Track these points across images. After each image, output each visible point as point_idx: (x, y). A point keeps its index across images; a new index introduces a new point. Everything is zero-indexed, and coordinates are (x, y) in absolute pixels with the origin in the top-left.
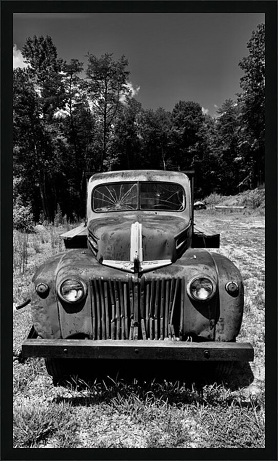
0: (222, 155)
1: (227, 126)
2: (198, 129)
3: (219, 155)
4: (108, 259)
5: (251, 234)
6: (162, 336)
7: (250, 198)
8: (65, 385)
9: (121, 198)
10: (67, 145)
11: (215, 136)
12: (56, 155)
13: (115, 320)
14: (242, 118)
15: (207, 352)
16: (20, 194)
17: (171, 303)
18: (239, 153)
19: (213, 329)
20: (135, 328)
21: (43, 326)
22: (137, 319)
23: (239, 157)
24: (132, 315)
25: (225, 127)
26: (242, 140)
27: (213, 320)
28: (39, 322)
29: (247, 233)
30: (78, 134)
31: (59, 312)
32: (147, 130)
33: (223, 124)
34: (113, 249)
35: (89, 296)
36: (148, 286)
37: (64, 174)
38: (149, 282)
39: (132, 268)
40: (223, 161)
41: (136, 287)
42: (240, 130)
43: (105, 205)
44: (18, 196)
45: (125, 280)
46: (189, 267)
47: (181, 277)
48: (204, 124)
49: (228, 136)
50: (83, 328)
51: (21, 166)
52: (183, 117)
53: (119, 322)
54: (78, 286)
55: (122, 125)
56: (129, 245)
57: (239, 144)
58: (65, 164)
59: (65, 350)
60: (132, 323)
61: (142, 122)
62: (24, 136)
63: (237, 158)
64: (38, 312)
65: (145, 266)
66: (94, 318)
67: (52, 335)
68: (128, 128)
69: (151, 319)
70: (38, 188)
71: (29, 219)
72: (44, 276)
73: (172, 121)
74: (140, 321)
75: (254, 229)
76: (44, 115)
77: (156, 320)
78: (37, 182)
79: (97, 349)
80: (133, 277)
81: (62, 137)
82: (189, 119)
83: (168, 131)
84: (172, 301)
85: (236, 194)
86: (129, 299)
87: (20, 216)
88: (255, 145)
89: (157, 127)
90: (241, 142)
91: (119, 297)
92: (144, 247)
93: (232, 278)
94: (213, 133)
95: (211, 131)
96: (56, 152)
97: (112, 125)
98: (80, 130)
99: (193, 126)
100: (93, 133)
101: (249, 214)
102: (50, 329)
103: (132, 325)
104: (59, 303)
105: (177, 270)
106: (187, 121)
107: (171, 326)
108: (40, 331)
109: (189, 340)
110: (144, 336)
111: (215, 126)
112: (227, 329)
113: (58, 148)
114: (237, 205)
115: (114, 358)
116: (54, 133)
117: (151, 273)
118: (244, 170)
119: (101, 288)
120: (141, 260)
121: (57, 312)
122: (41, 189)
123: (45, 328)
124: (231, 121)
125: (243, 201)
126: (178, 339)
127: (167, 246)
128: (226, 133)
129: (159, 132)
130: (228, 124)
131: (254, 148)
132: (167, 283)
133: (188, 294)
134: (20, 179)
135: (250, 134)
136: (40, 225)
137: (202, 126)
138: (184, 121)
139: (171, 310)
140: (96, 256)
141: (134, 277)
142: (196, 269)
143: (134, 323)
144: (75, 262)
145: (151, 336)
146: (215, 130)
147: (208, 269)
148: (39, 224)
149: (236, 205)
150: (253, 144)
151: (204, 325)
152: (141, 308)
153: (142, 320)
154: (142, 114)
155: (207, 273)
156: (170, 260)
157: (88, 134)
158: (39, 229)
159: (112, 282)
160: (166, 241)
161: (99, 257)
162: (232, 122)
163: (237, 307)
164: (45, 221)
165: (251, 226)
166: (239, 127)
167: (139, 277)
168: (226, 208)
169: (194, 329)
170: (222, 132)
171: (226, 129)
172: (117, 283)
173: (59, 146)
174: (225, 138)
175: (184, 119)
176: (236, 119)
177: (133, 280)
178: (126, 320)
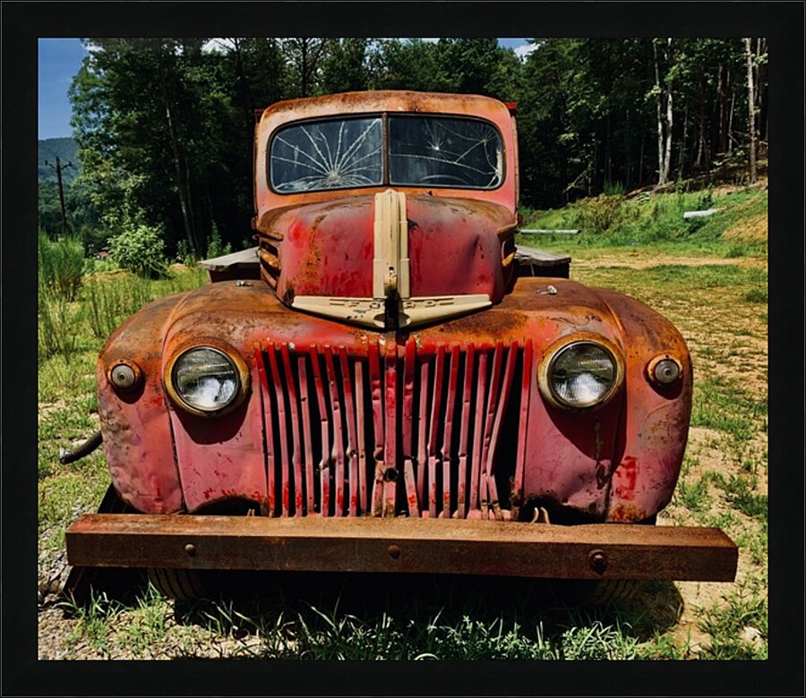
0: (535, 129)
1: (547, 70)
2: (488, 76)
3: (530, 130)
4: (308, 294)
5: (599, 279)
6: (462, 506)
7: (589, 213)
8: (203, 623)
9: (340, 156)
10: (231, 110)
11: (523, 91)
12: (209, 129)
13: (331, 464)
14: (576, 52)
15: (599, 557)
16: (142, 207)
17: (489, 416)
18: (569, 124)
19: (605, 487)
20: (385, 484)
21: (133, 476)
22: (393, 460)
23: (567, 132)
24: (378, 450)
25: (542, 72)
26: (576, 99)
27: (606, 463)
28: (122, 465)
29: (591, 276)
30: (251, 87)
31: (174, 442)
32: (388, 80)
33: (539, 65)
34: (322, 263)
35: (255, 398)
36: (425, 367)
37: (225, 168)
38: (428, 356)
39: (377, 318)
40: (538, 141)
41: (392, 371)
42: (571, 79)
43: (301, 174)
44: (138, 211)
45: (359, 350)
46: (544, 314)
47: (522, 343)
48: (500, 66)
49: (547, 91)
50: (241, 483)
51: (141, 150)
52: (460, 53)
53: (342, 466)
54: (224, 369)
55: (338, 68)
56: (369, 250)
57: (571, 108)
58: (227, 148)
59: (189, 546)
60: (377, 472)
61: (377, 62)
62: (145, 90)
63: (564, 136)
64: (118, 440)
65: (417, 311)
66: (271, 458)
67: (158, 500)
68: (350, 75)
69: (433, 461)
70: (177, 194)
71: (156, 250)
72: (129, 340)
73: (437, 60)
74: (400, 465)
75: (605, 270)
76: (184, 49)
77: (446, 465)
78: (173, 183)
79: (279, 544)
80: (382, 342)
81: (221, 94)
82: (471, 55)
83: (430, 81)
84: (494, 411)
85: (561, 207)
86: (371, 403)
87: (139, 245)
88: (601, 109)
89: (407, 74)
90: (573, 102)
91: (341, 400)
92: (414, 254)
93: (664, 346)
94: (518, 86)
95: (515, 80)
96: (210, 122)
97: (319, 70)
98: (254, 79)
99: (478, 70)
100: (283, 87)
101: (590, 243)
102: (153, 485)
103: (378, 476)
104: (173, 415)
105: (510, 323)
106: (468, 61)
107: (488, 480)
108: (127, 492)
109: (541, 520)
110: (413, 508)
111: (522, 71)
112: (644, 488)
113: (214, 115)
114: (564, 226)
115: (328, 568)
116: (203, 83)
117: (433, 332)
118: (578, 160)
119: (288, 373)
120: (404, 291)
121: (170, 440)
122: (181, 197)
123: (137, 482)
124: (554, 60)
125: (575, 219)
126: (507, 514)
127: (479, 253)
128: (545, 85)
129: (412, 82)
130: (549, 65)
131: (599, 114)
132: (482, 359)
133: (540, 390)
134: (141, 177)
135: (593, 85)
136: (178, 264)
137: (496, 70)
138: (462, 60)
139: (490, 435)
140: (275, 289)
141: (385, 343)
142: (567, 321)
143: (384, 471)
144: (215, 303)
145: (432, 506)
146: (522, 79)
147: (600, 320)
148: (177, 261)
149: (561, 226)
150: (597, 107)
151: (581, 477)
152: (404, 432)
153: (408, 463)
154: (378, 47)
155: (598, 331)
156: (487, 296)
157: (272, 87)
158: (177, 272)
159: (322, 358)
160: (478, 238)
161: (282, 289)
162: (556, 62)
163: (676, 426)
164: (188, 256)
165: (596, 265)
166: (571, 72)
167: (400, 341)
168: (542, 234)
169: (554, 487)
170: (536, 82)
171: (544, 77)
172: (336, 359)
173: (214, 112)
174: (542, 94)
175: (462, 57)
176: (564, 55)
177: (383, 351)
178: (362, 463)
